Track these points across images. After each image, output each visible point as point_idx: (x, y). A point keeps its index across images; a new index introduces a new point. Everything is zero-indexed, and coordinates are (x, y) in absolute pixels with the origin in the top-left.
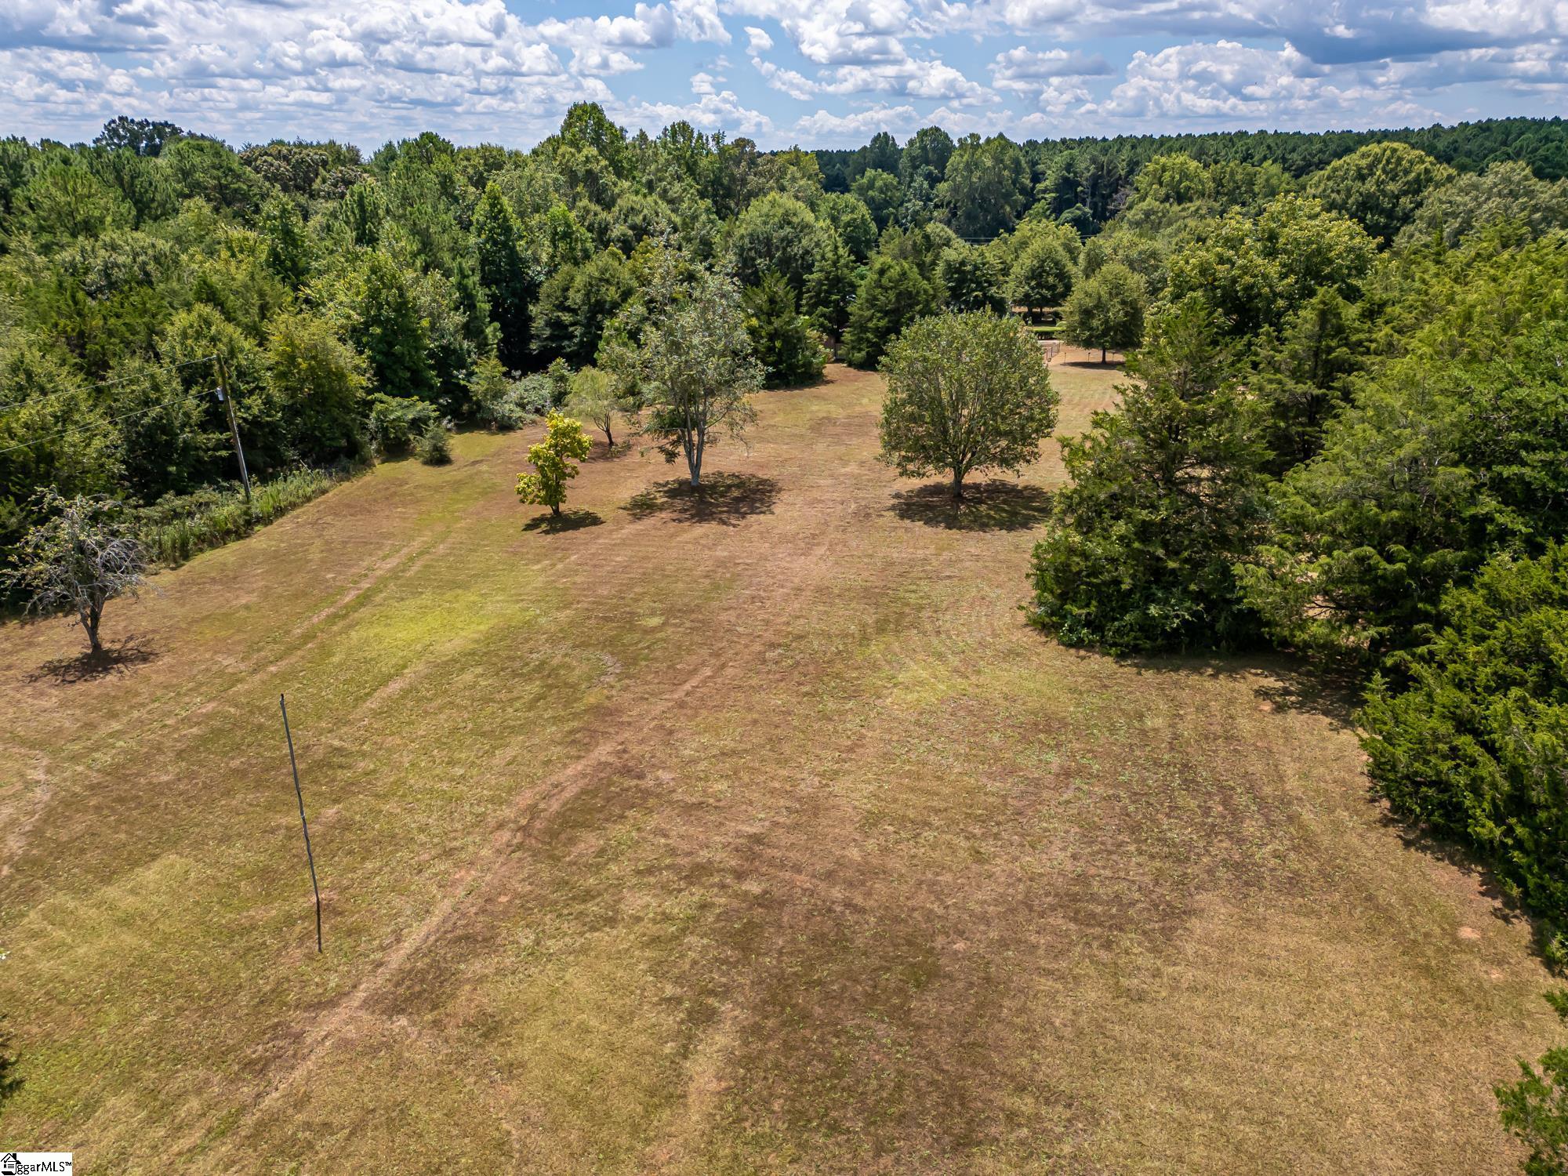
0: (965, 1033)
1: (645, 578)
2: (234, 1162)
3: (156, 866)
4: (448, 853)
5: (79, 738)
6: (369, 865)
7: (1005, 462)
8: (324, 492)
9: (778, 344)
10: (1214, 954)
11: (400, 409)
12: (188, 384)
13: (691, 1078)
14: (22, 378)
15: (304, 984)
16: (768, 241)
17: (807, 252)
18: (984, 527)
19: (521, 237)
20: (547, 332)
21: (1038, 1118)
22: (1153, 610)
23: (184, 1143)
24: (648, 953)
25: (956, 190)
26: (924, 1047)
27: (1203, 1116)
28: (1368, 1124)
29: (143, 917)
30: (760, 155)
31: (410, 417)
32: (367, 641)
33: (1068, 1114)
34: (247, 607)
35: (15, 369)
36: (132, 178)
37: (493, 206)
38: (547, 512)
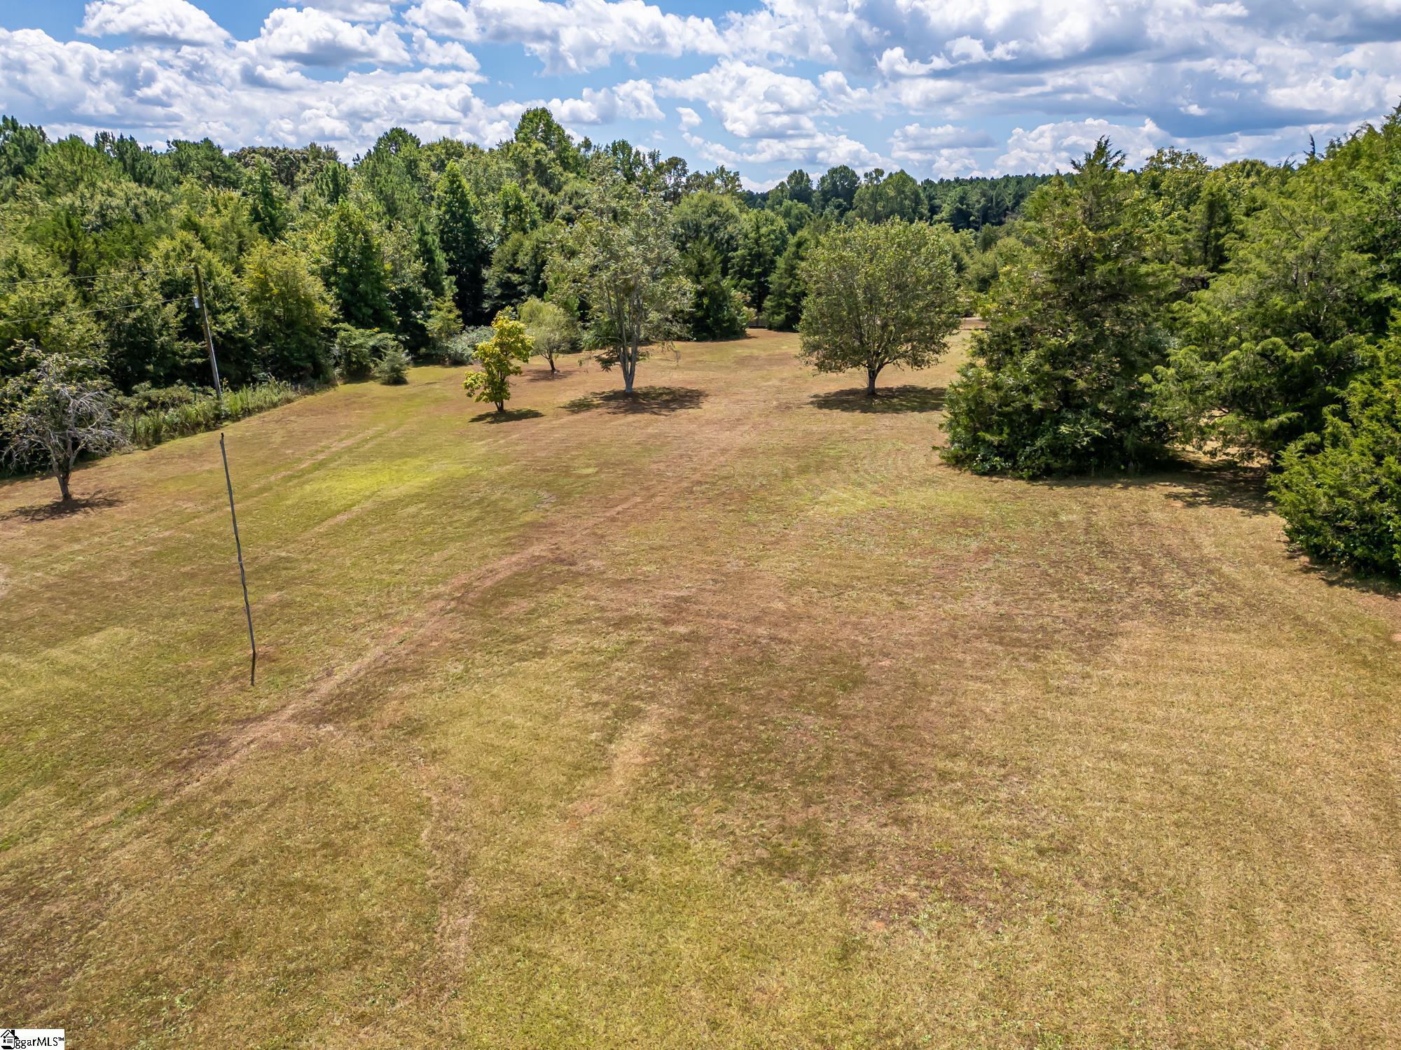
0: (893, 719)
1: (580, 446)
2: (148, 831)
3: (101, 635)
4: (382, 617)
5: (42, 555)
6: (306, 629)
7: (917, 362)
8: (289, 401)
9: (706, 301)
10: (1143, 661)
11: (364, 338)
12: (169, 297)
13: (615, 756)
14: (14, 272)
15: (233, 707)
16: (697, 228)
17: (731, 237)
18: (897, 411)
19: (477, 212)
20: (498, 292)
21: (971, 775)
22: (1064, 429)
23: (99, 820)
24: (575, 674)
25: (862, 216)
26: (851, 730)
27: (1143, 770)
28: (1319, 771)
29: (82, 668)
31: (371, 343)
32: (319, 491)
33: (1003, 771)
34: (210, 471)
35: (9, 264)
36: (134, 160)
37: (452, 182)
38: (492, 408)
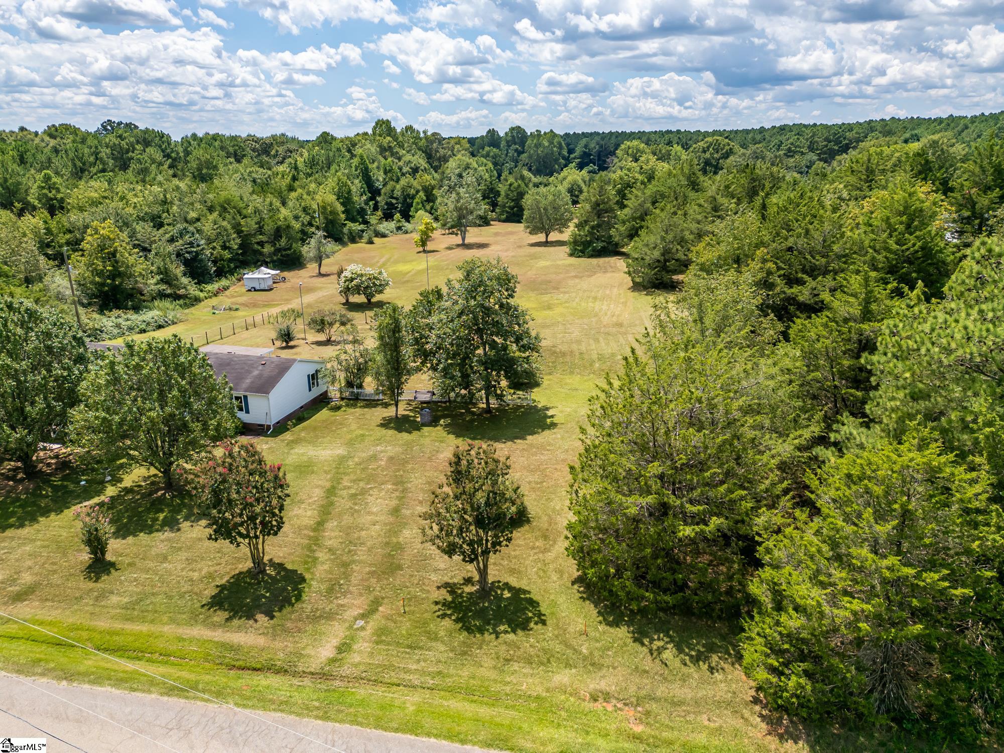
7: (561, 232)
11: (356, 226)
18: (556, 248)
19: (372, 172)
22: (595, 245)
25: (530, 157)
30: (444, 139)
31: (358, 229)
38: (421, 249)
